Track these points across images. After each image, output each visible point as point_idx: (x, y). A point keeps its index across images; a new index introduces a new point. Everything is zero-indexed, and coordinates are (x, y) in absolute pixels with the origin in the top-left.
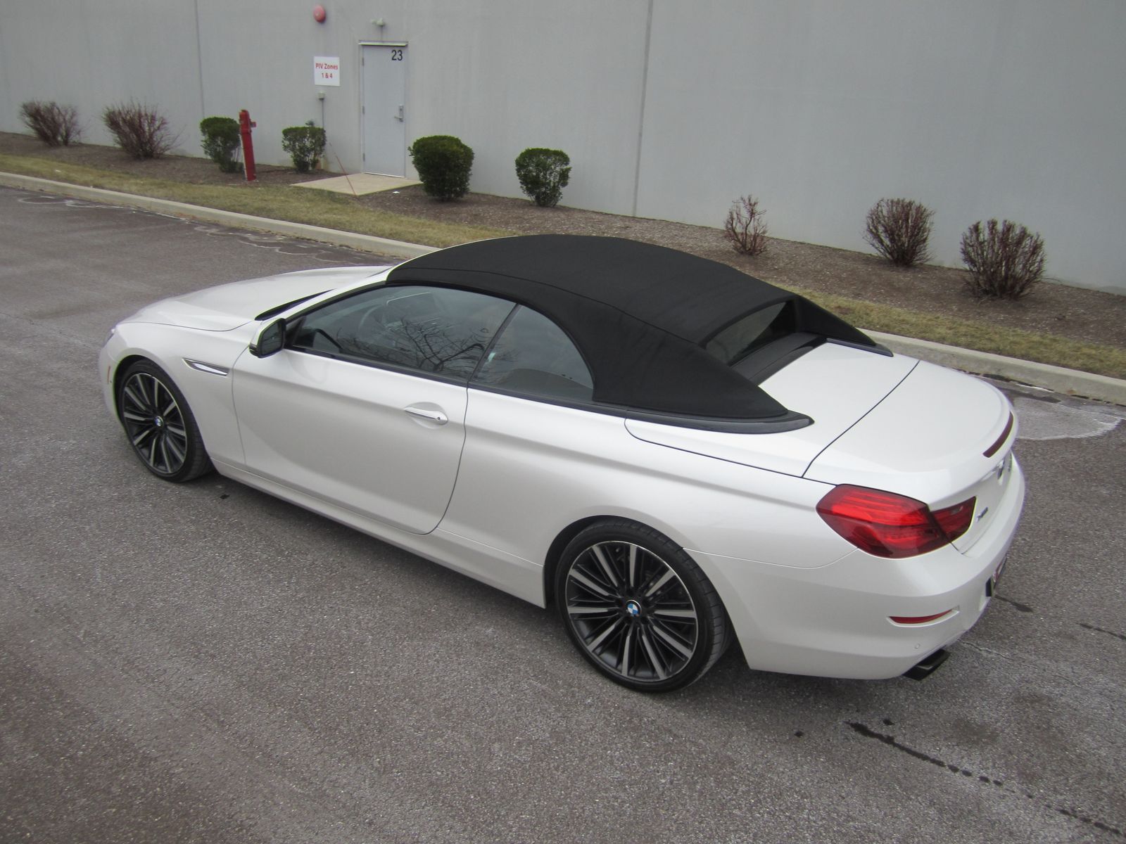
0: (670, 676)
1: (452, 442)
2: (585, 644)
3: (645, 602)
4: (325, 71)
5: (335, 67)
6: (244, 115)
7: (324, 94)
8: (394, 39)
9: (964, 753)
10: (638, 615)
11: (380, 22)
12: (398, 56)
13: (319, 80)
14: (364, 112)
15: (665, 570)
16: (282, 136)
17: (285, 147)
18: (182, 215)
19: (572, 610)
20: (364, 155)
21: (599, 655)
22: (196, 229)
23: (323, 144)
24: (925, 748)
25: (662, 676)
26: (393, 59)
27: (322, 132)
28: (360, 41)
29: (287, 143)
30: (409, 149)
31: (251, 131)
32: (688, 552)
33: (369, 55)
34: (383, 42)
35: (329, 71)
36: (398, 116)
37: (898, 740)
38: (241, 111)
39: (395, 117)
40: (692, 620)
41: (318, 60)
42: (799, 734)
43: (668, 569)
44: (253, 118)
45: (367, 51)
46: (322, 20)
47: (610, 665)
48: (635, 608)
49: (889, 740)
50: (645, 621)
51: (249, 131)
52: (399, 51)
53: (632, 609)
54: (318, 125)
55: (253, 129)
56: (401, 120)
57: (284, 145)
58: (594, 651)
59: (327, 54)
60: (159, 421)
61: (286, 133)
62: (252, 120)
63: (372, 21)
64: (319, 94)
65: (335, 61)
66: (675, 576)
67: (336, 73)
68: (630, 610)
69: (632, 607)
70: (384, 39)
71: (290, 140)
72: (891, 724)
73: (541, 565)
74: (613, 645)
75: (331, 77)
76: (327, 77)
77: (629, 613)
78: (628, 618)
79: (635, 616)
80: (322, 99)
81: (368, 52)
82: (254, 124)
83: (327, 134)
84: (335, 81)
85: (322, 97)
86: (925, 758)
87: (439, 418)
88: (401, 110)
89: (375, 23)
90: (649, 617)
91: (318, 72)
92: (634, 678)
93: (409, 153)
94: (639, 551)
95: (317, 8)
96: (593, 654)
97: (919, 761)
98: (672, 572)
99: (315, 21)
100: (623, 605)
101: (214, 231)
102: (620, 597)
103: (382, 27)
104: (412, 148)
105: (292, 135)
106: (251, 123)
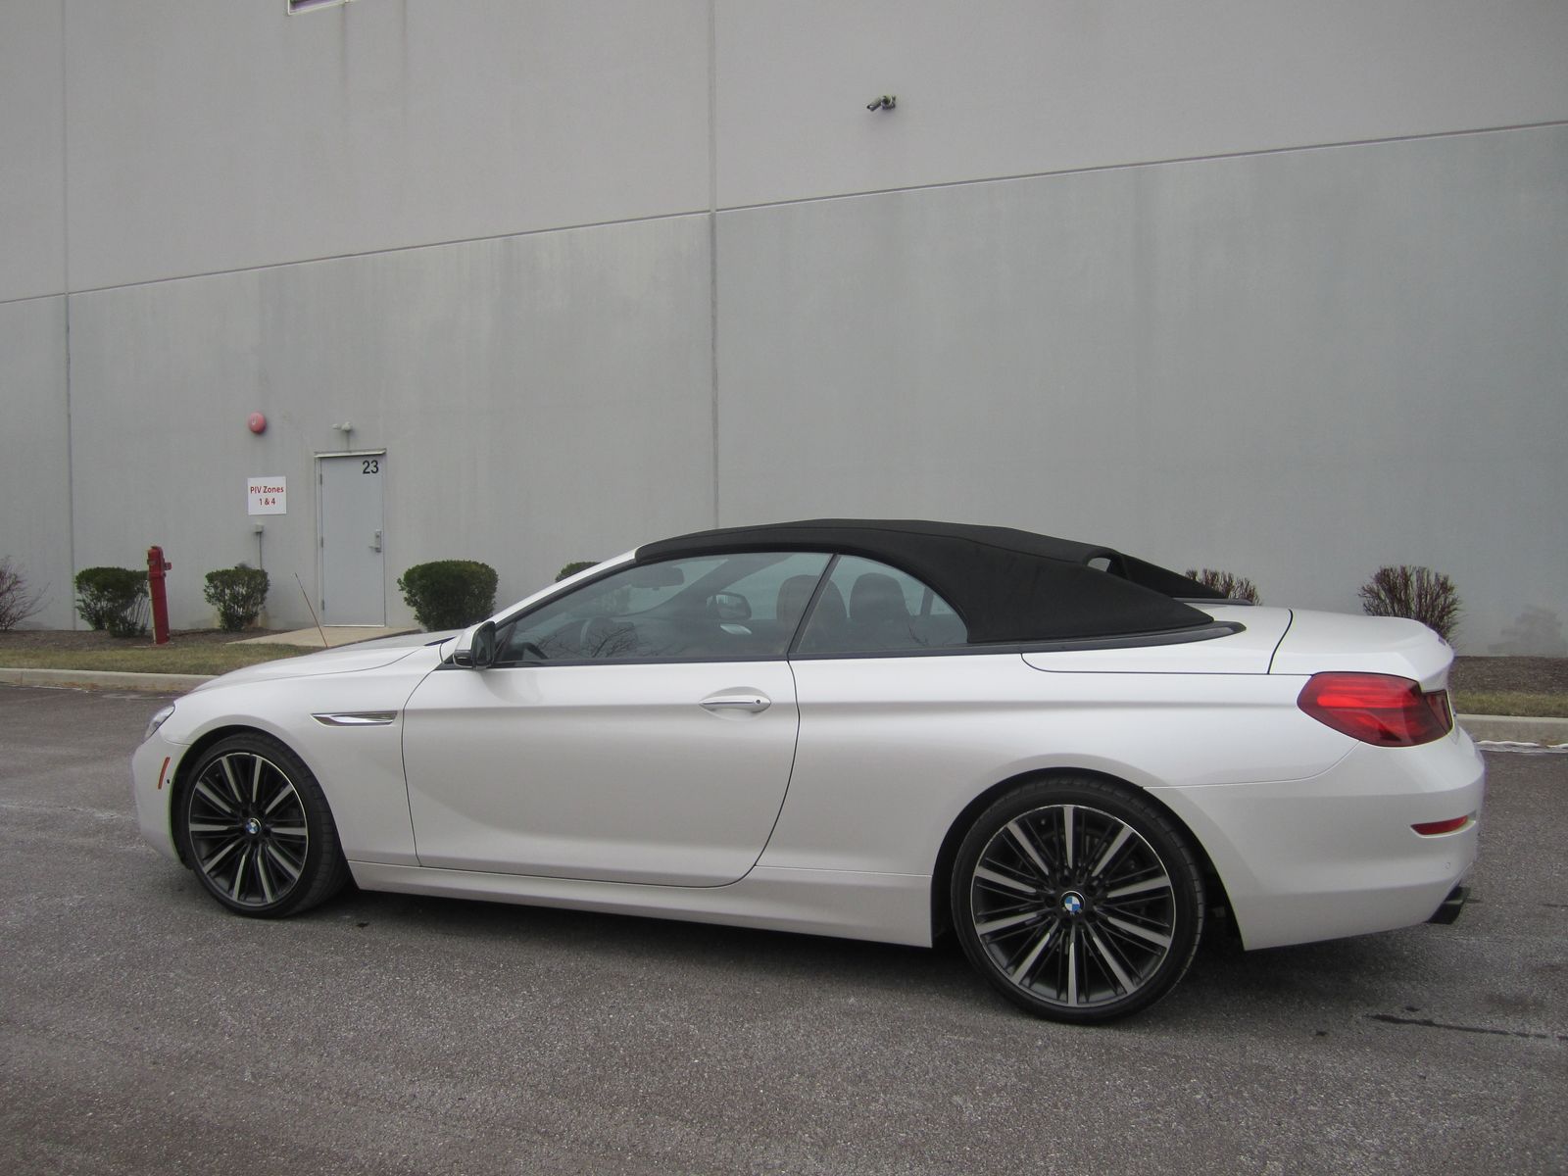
0: (1143, 984)
1: (778, 731)
2: (1006, 975)
3: (1089, 890)
4: (264, 496)
5: (278, 490)
6: (156, 556)
7: (262, 527)
8: (363, 446)
9: (1521, 1021)
10: (1080, 911)
11: (346, 426)
12: (372, 467)
13: (255, 507)
14: (322, 546)
15: (1119, 828)
16: (206, 582)
17: (210, 598)
18: (74, 685)
19: (982, 929)
20: (323, 602)
21: (1029, 988)
22: (104, 696)
23: (264, 590)
24: (1476, 1023)
25: (1129, 987)
26: (364, 472)
27: (263, 574)
28: (317, 453)
29: (212, 591)
30: (399, 581)
31: (165, 575)
32: (1150, 792)
33: (328, 469)
34: (350, 452)
35: (270, 496)
36: (374, 545)
37: (1438, 1020)
38: (150, 548)
39: (371, 547)
40: (1163, 890)
41: (252, 482)
42: (1322, 1034)
43: (1122, 826)
44: (167, 558)
45: (326, 465)
46: (260, 430)
47: (1050, 998)
48: (1075, 901)
49: (1429, 1023)
50: (1090, 916)
51: (162, 574)
52: (372, 462)
53: (1072, 904)
54: (255, 566)
55: (167, 572)
56: (378, 550)
57: (208, 595)
58: (1021, 983)
59: (267, 473)
60: (253, 825)
61: (211, 577)
62: (165, 561)
63: (335, 426)
64: (257, 526)
65: (279, 481)
66: (1133, 834)
67: (281, 498)
68: (1069, 907)
69: (1070, 902)
70: (351, 449)
71: (216, 587)
72: (1417, 1010)
73: (928, 876)
74: (1050, 970)
75: (273, 503)
76: (267, 503)
77: (1068, 911)
78: (1067, 920)
79: (1076, 913)
80: (259, 534)
81: (327, 467)
82: (169, 566)
83: (270, 578)
84: (280, 507)
85: (260, 530)
86: (1483, 1031)
87: (758, 701)
88: (378, 536)
89: (339, 428)
90: (1095, 908)
91: (253, 498)
92: (1088, 1006)
93: (398, 587)
94: (1076, 812)
95: (255, 417)
96: (1021, 987)
97: (1478, 1034)
98: (1128, 830)
99: (251, 432)
100: (1056, 902)
101: (133, 696)
102: (1052, 892)
103: (348, 432)
104: (402, 580)
105: (221, 581)
106: (165, 564)
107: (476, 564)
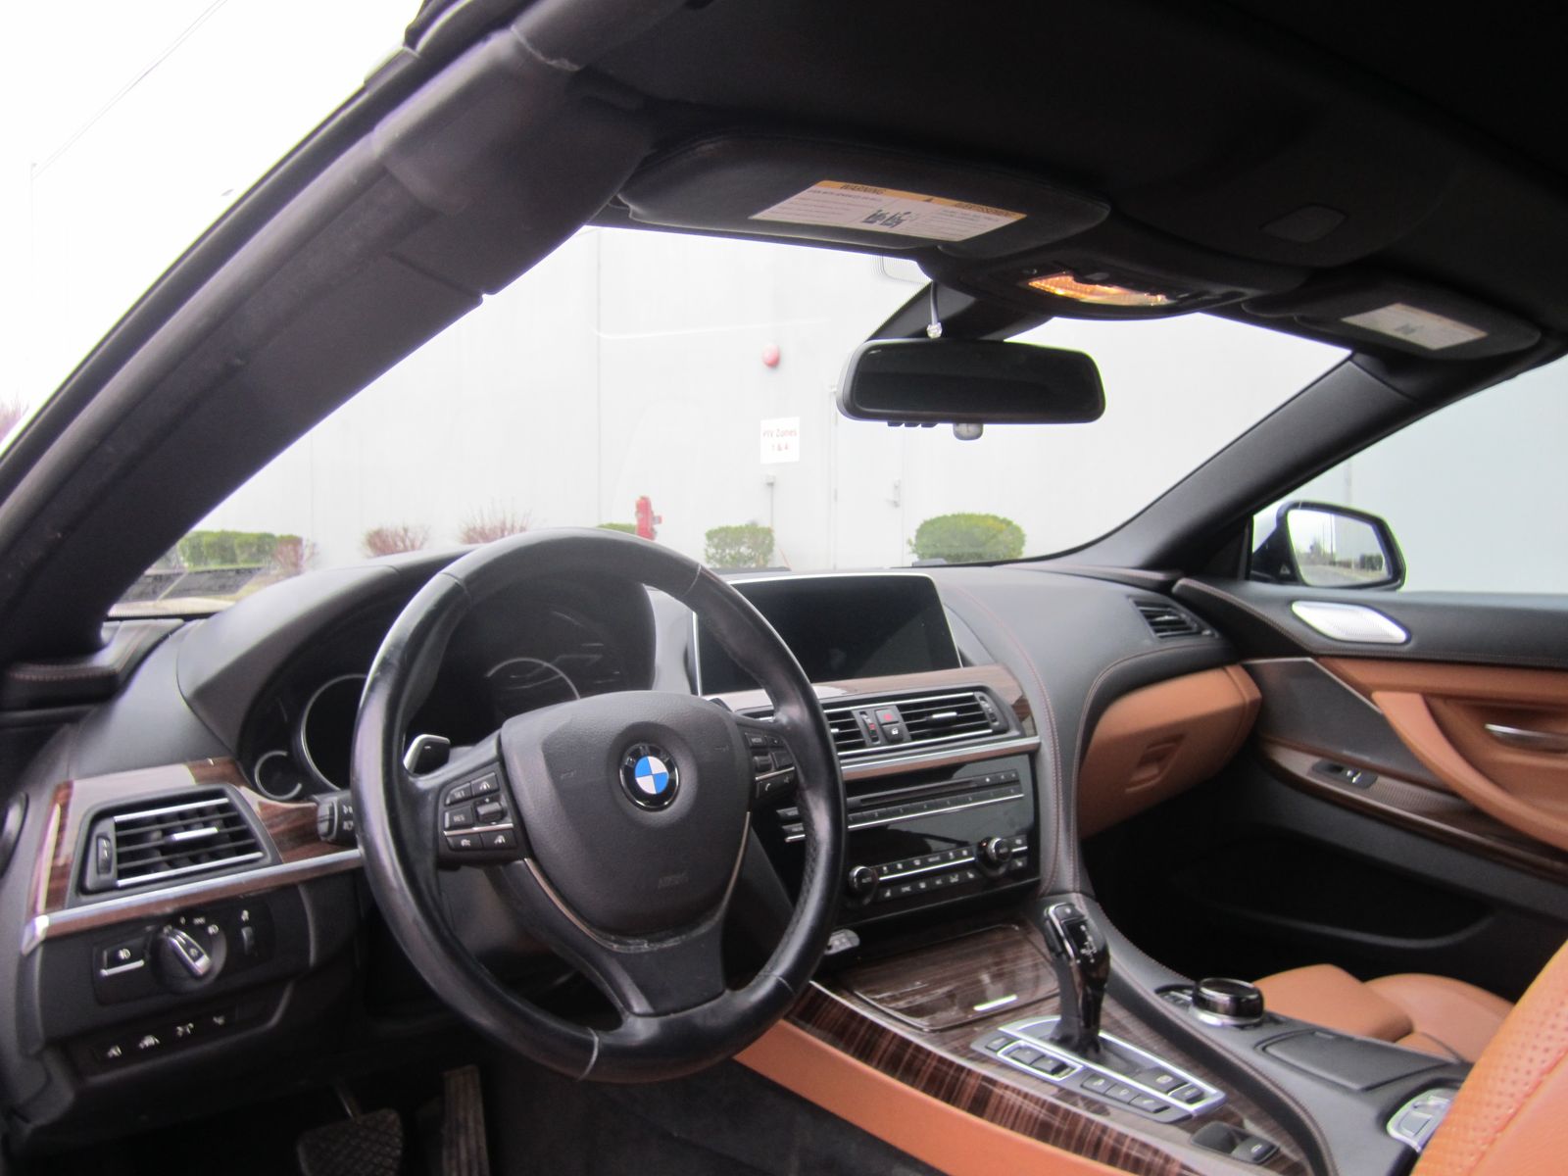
4: (777, 441)
5: (791, 433)
6: (644, 506)
7: (774, 477)
13: (768, 456)
14: (836, 497)
16: (704, 539)
23: (769, 551)
27: (768, 532)
29: (712, 551)
30: (909, 542)
31: (652, 529)
35: (783, 440)
36: (890, 497)
38: (638, 498)
39: (886, 501)
41: (767, 425)
44: (656, 509)
46: (774, 363)
51: (650, 529)
54: (764, 523)
55: (657, 524)
56: (896, 504)
57: (708, 555)
59: (780, 414)
61: (710, 535)
62: (656, 514)
64: (768, 477)
65: (792, 423)
67: (794, 442)
71: (716, 547)
75: (786, 448)
76: (780, 449)
80: (771, 485)
82: (659, 520)
83: (776, 535)
84: (793, 455)
85: (771, 481)
88: (896, 487)
91: (766, 444)
93: (909, 549)
95: (767, 349)
99: (765, 366)
104: (914, 541)
105: (722, 539)
106: (654, 518)
107: (995, 518)
